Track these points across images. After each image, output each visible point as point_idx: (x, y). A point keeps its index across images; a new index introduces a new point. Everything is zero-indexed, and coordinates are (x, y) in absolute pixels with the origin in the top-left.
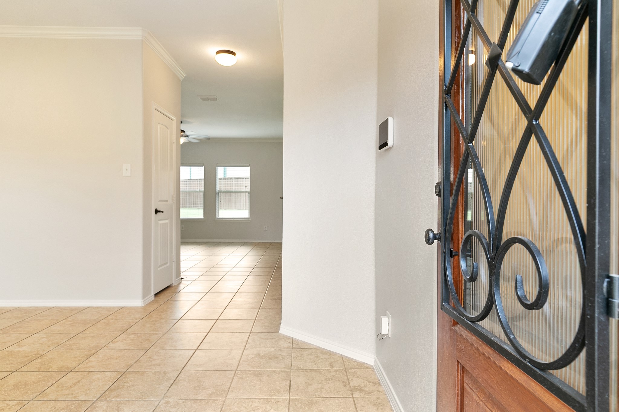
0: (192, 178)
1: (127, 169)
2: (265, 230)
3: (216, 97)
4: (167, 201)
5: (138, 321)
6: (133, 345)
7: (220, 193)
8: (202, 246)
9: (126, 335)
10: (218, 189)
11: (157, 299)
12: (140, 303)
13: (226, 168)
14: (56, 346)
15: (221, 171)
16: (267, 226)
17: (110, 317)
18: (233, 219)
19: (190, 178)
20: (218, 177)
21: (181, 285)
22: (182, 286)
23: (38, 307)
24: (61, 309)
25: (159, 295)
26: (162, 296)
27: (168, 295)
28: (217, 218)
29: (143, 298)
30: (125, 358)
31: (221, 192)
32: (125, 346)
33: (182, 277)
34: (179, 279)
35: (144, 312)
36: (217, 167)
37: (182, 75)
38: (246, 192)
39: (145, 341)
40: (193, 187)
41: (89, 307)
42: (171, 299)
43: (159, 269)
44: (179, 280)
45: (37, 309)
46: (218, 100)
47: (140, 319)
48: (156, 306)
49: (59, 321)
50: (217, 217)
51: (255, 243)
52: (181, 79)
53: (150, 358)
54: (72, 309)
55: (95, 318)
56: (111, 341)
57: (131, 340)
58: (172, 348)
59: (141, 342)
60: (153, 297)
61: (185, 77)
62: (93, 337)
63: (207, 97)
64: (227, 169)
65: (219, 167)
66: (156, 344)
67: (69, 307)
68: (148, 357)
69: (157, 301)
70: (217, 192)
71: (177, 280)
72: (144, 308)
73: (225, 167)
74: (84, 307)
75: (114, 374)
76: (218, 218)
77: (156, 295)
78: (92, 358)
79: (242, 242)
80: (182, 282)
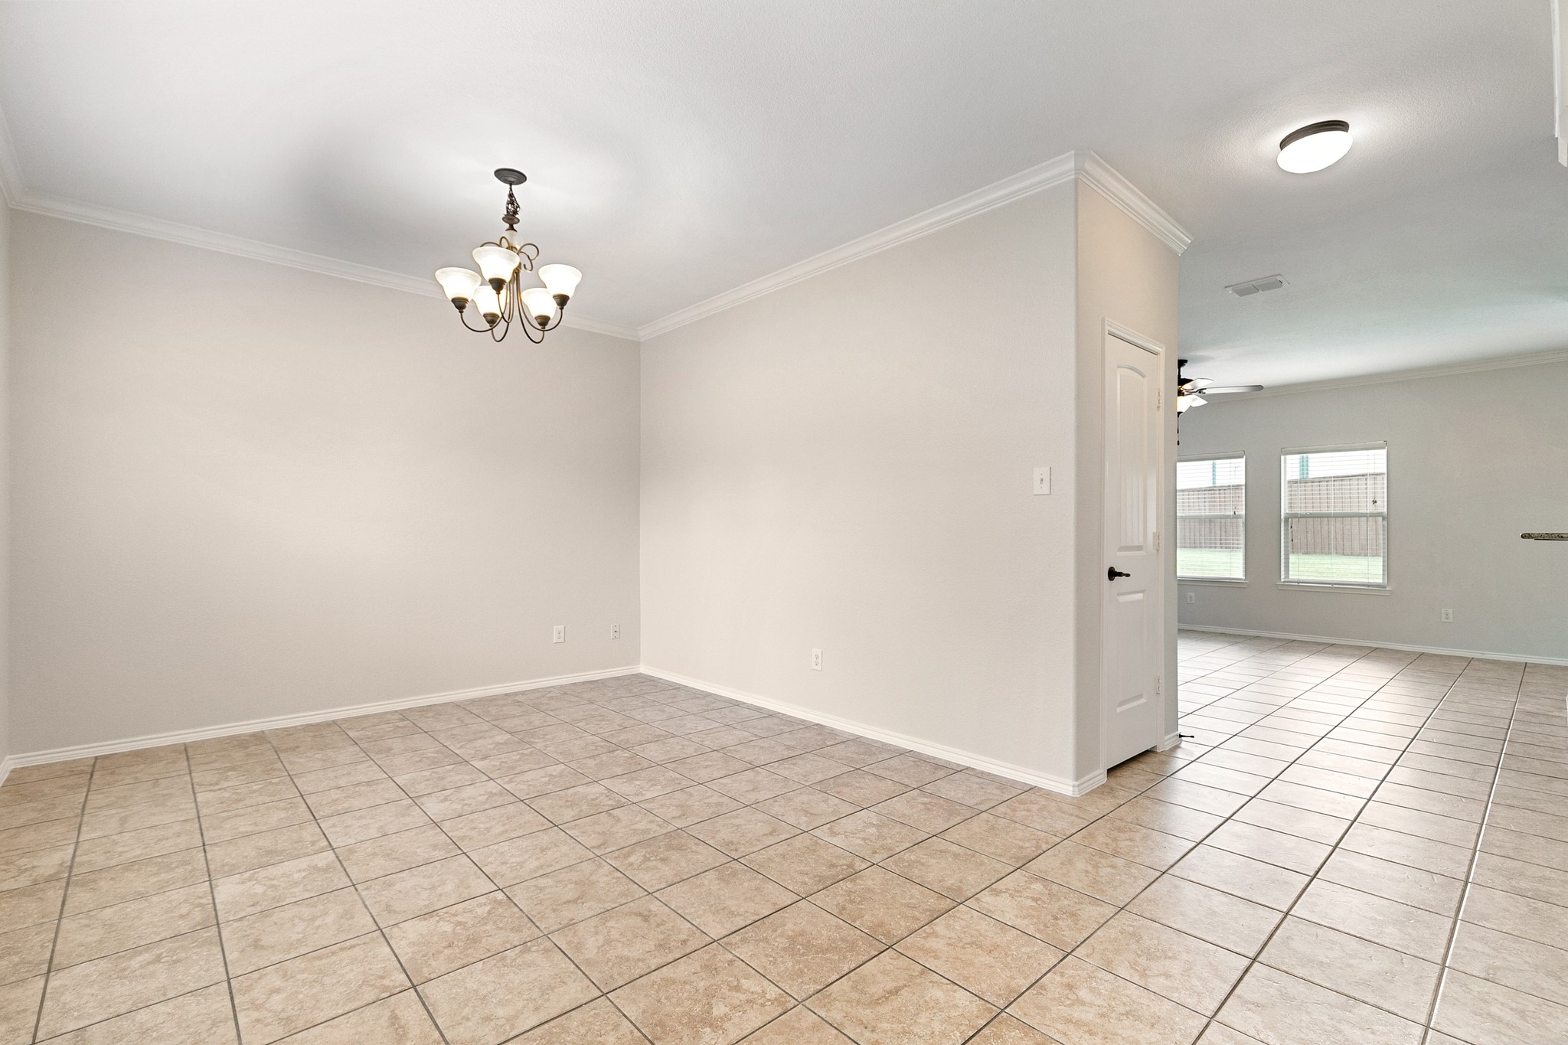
0: (1219, 483)
1: (1042, 480)
2: (1444, 620)
3: (1279, 278)
4: (1139, 548)
5: (1059, 840)
6: (1035, 920)
7: (1290, 520)
8: (1240, 645)
9: (1025, 876)
10: (1285, 510)
11: (1113, 782)
12: (1071, 788)
13: (1307, 458)
14: (886, 857)
15: (1291, 467)
16: (1450, 611)
17: (1001, 809)
18: (1332, 584)
19: (1214, 483)
20: (1285, 478)
21: (1179, 754)
22: (1181, 758)
23: (886, 744)
24: (920, 759)
25: (1118, 773)
26: (1126, 777)
27: (1142, 778)
28: (1283, 580)
29: (1078, 777)
30: (1009, 959)
31: (1295, 516)
32: (1016, 916)
33: (1181, 730)
34: (1173, 737)
35: (1077, 816)
36: (1282, 457)
37: (1180, 240)
38: (1375, 515)
39: (1065, 916)
40: (1220, 501)
41: (967, 768)
42: (1149, 793)
43: (1119, 710)
44: (1173, 740)
45: (884, 747)
46: (1285, 284)
47: (1064, 835)
48: (1106, 804)
49: (909, 789)
50: (1282, 577)
51: (1408, 653)
52: (1180, 252)
53: (1070, 987)
54: (937, 765)
55: (971, 803)
56: (989, 883)
57: (1033, 899)
58: (1136, 979)
59: (1056, 918)
60: (1102, 776)
61: (1190, 246)
62: (956, 856)
63: (1253, 283)
64: (1310, 460)
65: (1288, 457)
66: (1091, 940)
67: (934, 758)
68: (1065, 980)
69: (1112, 789)
70: (1282, 517)
71: (1170, 739)
72: (1078, 804)
73: (1305, 455)
74: (958, 765)
75: (974, 1005)
76: (1287, 580)
77: (1111, 771)
78: (940, 926)
79: (1360, 648)
80: (1183, 745)
